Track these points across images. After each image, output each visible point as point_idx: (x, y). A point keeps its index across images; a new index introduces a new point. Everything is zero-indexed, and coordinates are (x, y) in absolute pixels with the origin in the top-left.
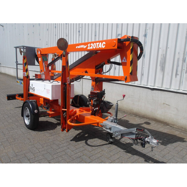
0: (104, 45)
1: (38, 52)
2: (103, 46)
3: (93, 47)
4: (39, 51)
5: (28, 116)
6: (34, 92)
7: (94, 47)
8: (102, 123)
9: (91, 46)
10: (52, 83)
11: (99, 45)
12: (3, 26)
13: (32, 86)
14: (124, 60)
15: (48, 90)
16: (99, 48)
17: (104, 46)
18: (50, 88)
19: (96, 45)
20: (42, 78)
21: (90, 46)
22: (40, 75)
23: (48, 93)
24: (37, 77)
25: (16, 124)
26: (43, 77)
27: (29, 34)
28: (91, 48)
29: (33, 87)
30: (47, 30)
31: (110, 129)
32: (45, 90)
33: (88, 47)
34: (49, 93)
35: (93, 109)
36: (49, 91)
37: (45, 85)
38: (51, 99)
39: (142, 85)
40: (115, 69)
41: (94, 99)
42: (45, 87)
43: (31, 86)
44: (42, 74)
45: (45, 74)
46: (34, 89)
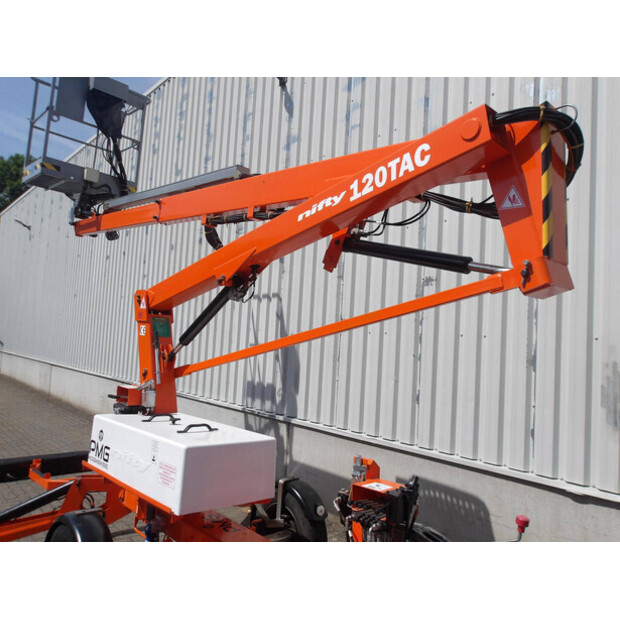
0: (423, 154)
1: (139, 302)
2: (422, 159)
3: (373, 184)
4: (143, 301)
6: (106, 466)
7: (381, 180)
9: (365, 184)
11: (399, 166)
12: (29, 228)
13: (101, 438)
14: (513, 200)
15: (167, 470)
16: (401, 174)
17: (427, 158)
18: (178, 463)
19: (389, 170)
20: (144, 404)
21: (361, 187)
22: (138, 393)
23: (166, 481)
24: (126, 400)
26: (150, 400)
27: (108, 257)
28: (368, 190)
29: (104, 443)
30: (172, 248)
32: (155, 467)
33: (352, 195)
34: (171, 485)
36: (172, 476)
37: (155, 444)
38: (176, 511)
39: (533, 475)
40: (416, 399)
41: (374, 526)
42: (155, 454)
43: (95, 436)
44: (146, 389)
45: (157, 388)
46: (107, 454)
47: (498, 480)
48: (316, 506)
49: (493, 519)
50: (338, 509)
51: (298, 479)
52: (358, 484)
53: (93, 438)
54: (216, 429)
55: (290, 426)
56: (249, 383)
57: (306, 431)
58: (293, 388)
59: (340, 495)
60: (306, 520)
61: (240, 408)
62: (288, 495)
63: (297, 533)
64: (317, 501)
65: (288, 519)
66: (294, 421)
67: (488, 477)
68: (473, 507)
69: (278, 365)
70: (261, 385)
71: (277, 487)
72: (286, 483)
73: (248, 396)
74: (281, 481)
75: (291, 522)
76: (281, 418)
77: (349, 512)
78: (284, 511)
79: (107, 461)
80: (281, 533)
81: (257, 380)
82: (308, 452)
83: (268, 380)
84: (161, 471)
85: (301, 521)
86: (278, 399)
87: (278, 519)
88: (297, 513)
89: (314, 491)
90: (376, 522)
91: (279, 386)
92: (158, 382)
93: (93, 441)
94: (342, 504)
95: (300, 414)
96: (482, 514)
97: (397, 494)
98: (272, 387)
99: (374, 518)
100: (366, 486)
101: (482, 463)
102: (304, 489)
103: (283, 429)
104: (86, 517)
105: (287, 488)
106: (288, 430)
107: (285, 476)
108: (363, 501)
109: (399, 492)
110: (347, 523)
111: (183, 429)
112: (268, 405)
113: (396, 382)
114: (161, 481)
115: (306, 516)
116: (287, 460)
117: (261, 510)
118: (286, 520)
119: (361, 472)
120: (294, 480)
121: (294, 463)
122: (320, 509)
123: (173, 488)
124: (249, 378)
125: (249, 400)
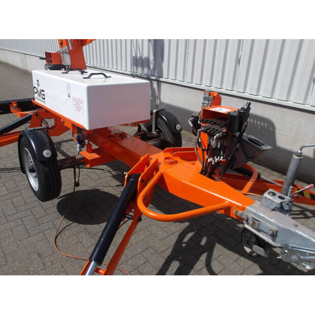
5: (32, 171)
6: (44, 102)
8: (244, 209)
10: (89, 78)
13: (38, 85)
15: (78, 102)
18: (83, 96)
20: (64, 64)
22: (58, 55)
23: (78, 109)
24: (52, 61)
25: (14, 200)
26: (67, 60)
29: (41, 88)
31: (274, 236)
32: (71, 100)
34: (82, 111)
35: (207, 160)
36: (81, 105)
37: (68, 85)
38: (87, 128)
39: (309, 106)
40: (238, 61)
41: (218, 135)
42: (69, 92)
43: (35, 85)
44: (63, 53)
45: (70, 53)
46: (44, 95)
47: (285, 109)
48: (176, 125)
49: (277, 131)
50: (192, 125)
51: (164, 110)
52: (206, 109)
53: (34, 86)
54: (110, 77)
55: (159, 82)
56: (133, 57)
57: (169, 85)
58: (160, 59)
59: (192, 116)
60: (170, 133)
61: (130, 73)
62: (159, 119)
63: (165, 139)
64: (176, 122)
65: (160, 132)
66: (161, 79)
67: (278, 108)
68: (266, 125)
69: (150, 44)
70: (141, 58)
71: (152, 114)
72: (157, 112)
73: (134, 65)
74: (154, 111)
75: (161, 134)
76: (154, 78)
77: (199, 126)
78: (157, 128)
79: (44, 99)
80: (155, 139)
81: (138, 55)
82: (169, 97)
83: (145, 55)
84: (75, 103)
85: (166, 133)
86: (152, 66)
87: (154, 132)
88: (164, 128)
89: (174, 116)
90: (218, 133)
91: (152, 58)
92: (71, 48)
93: (35, 88)
94: (195, 122)
95: (165, 75)
96: (271, 128)
97: (235, 114)
98: (148, 59)
99: (217, 130)
100: (213, 110)
101: (276, 100)
102: (168, 115)
103: (155, 84)
104: (38, 131)
105: (158, 115)
106: (158, 85)
107: (157, 108)
108: (210, 120)
109: (237, 113)
110: (198, 133)
111: (87, 76)
112: (146, 70)
113: (226, 51)
114: (75, 109)
115: (170, 130)
116: (158, 102)
117: (143, 128)
118: (158, 132)
119: (209, 101)
120: (162, 110)
121: (161, 103)
122: (178, 127)
123: (83, 113)
124: (134, 54)
125: (135, 68)
